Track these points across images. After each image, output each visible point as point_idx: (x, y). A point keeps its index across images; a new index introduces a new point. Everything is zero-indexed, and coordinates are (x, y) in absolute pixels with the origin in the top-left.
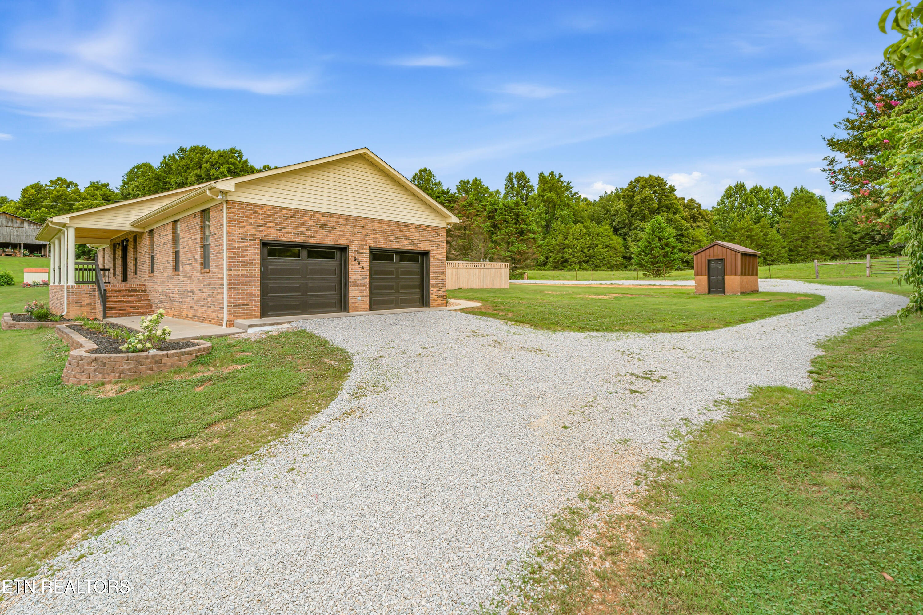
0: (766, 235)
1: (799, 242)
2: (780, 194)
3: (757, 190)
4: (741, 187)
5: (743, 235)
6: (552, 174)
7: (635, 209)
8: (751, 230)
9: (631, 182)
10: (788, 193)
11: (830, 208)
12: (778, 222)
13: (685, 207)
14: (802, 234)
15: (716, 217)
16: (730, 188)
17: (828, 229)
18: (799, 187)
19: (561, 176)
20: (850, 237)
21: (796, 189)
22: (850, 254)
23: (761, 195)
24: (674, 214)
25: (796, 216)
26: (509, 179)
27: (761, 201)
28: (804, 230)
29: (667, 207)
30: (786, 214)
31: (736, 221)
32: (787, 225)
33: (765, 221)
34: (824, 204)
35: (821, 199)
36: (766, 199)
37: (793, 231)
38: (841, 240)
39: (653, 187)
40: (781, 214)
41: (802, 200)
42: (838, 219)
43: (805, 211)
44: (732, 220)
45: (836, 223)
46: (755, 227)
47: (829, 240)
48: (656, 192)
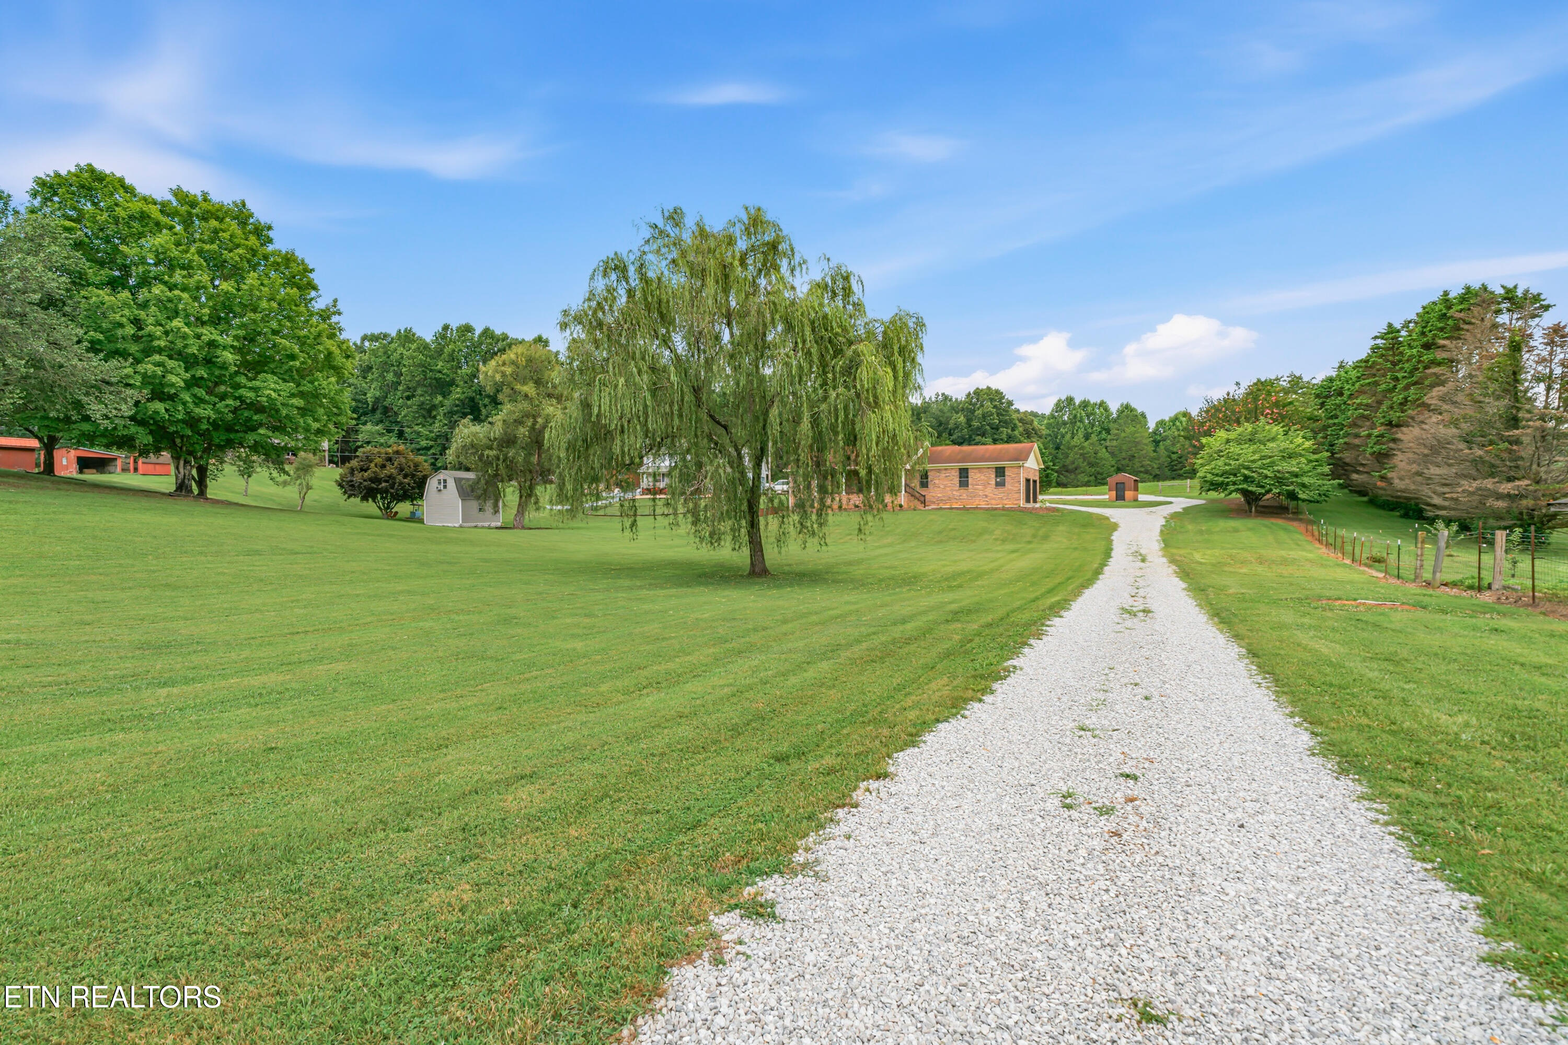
0: (1096, 453)
1: (1126, 462)
2: (1106, 410)
3: (1085, 404)
4: (1070, 400)
5: (1076, 453)
7: (976, 424)
8: (1083, 448)
10: (1114, 407)
11: (1151, 425)
12: (1105, 440)
13: (1021, 420)
14: (1130, 453)
15: (1048, 432)
16: (1060, 400)
17: (1151, 448)
18: (1124, 403)
20: (1169, 457)
21: (1121, 405)
22: (1169, 473)
23: (1089, 409)
24: (1013, 430)
25: (1123, 435)
27: (1088, 417)
28: (1130, 449)
29: (1006, 422)
30: (1114, 432)
31: (1068, 436)
32: (1115, 443)
33: (1094, 438)
34: (1146, 422)
35: (1143, 415)
36: (1094, 414)
37: (1121, 450)
38: (1162, 460)
39: (992, 400)
40: (1108, 431)
41: (1127, 417)
42: (1158, 438)
43: (1130, 430)
44: (1063, 436)
45: (1157, 443)
46: (1086, 444)
47: (1152, 459)
48: (995, 407)
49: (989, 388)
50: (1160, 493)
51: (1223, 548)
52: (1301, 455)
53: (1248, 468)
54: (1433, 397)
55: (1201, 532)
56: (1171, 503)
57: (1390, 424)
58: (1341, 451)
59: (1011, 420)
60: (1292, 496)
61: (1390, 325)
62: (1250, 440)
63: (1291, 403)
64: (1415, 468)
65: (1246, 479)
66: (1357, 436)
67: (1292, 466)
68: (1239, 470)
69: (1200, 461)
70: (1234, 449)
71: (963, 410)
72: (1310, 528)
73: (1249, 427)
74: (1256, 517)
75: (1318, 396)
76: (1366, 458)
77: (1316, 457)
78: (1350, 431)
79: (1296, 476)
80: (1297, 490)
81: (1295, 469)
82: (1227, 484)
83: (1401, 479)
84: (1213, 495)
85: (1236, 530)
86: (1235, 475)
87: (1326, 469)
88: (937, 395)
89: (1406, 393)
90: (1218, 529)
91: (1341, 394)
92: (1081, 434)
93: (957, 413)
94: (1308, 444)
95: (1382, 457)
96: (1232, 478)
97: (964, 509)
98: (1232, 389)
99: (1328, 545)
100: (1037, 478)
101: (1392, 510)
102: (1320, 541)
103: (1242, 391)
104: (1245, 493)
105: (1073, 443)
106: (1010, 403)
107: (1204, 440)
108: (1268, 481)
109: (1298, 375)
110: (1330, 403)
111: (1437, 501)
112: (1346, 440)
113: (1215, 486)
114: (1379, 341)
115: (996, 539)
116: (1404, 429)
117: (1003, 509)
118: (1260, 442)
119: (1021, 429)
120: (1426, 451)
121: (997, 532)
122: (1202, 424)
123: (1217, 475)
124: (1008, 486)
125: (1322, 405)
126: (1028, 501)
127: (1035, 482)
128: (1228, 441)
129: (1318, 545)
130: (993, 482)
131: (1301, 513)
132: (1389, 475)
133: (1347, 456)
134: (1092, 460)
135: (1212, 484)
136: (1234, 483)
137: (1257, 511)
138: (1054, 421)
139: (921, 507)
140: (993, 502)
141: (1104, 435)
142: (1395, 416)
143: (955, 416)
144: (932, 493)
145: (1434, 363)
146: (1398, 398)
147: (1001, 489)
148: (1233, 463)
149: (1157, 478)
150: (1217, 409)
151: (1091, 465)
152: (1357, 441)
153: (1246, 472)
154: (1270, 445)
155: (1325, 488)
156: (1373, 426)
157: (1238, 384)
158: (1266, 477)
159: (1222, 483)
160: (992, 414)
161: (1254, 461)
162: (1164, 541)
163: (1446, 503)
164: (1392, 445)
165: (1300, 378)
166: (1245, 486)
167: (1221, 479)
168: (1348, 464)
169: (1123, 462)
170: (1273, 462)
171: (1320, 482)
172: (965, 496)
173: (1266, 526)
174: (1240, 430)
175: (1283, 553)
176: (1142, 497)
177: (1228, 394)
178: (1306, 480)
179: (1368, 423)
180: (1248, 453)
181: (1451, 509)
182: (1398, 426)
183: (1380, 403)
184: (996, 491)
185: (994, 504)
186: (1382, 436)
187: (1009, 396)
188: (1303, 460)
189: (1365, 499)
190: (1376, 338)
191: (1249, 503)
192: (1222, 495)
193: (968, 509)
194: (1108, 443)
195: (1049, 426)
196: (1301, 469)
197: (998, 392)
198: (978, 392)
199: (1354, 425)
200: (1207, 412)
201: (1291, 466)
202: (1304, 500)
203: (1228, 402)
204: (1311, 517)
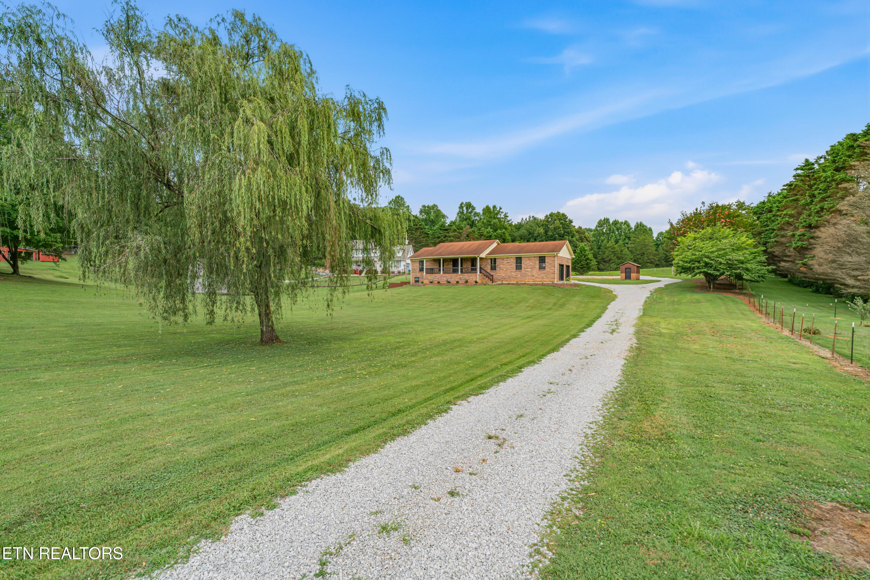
0: (622, 251)
1: (639, 256)
2: (628, 226)
3: (616, 223)
4: (607, 220)
5: (610, 251)
6: (494, 207)
7: (550, 233)
8: (614, 248)
9: (547, 215)
10: (633, 225)
11: (655, 235)
12: (627, 243)
13: (577, 232)
14: (642, 251)
15: (594, 239)
16: (601, 220)
17: (654, 248)
18: (639, 222)
19: (501, 209)
21: (637, 223)
22: (664, 263)
23: (618, 225)
24: (572, 237)
25: (638, 240)
26: (461, 207)
27: (618, 230)
28: (642, 249)
29: (568, 233)
30: (632, 239)
31: (605, 242)
32: (633, 245)
33: (621, 242)
34: (652, 233)
35: (650, 230)
36: (621, 228)
37: (636, 250)
38: (660, 255)
39: (560, 220)
40: (629, 238)
41: (640, 230)
42: (659, 243)
43: (642, 237)
44: (602, 241)
45: (657, 245)
46: (616, 246)
47: (655, 255)
48: (561, 223)
49: (558, 213)
50: (655, 275)
51: (685, 317)
52: (746, 249)
53: (708, 257)
54: (843, 206)
55: (673, 302)
56: (660, 281)
57: (810, 227)
58: (772, 247)
59: (571, 231)
60: (739, 277)
61: (807, 160)
62: (710, 238)
63: (738, 216)
64: (831, 257)
65: (707, 264)
66: (783, 236)
67: (740, 256)
68: (702, 258)
69: (676, 253)
70: (699, 244)
71: (543, 225)
72: (752, 300)
73: (709, 230)
74: (713, 291)
75: (755, 213)
76: (791, 252)
77: (755, 250)
78: (779, 233)
79: (742, 263)
80: (743, 272)
81: (742, 258)
82: (694, 268)
83: (820, 265)
84: (684, 276)
85: (698, 302)
86: (699, 262)
87: (763, 258)
88: (530, 217)
89: (822, 204)
90: (685, 301)
91: (771, 211)
92: (613, 240)
93: (539, 227)
94: (750, 241)
95: (802, 251)
96: (697, 264)
97: (517, 284)
98: (699, 206)
99: (767, 314)
100: (570, 264)
101: (805, 287)
102: (760, 312)
103: (706, 207)
104: (706, 274)
105: (608, 245)
106: (571, 222)
107: (679, 239)
108: (722, 266)
109: (742, 201)
110: (764, 217)
111: (850, 281)
112: (776, 239)
113: (685, 270)
114: (799, 172)
115: (528, 306)
116: (822, 229)
117: (542, 285)
118: (717, 239)
119: (577, 237)
120: (840, 245)
121: (531, 301)
122: (679, 229)
123: (686, 262)
124: (547, 269)
125: (758, 218)
126: (561, 278)
127: (568, 267)
128: (695, 239)
129: (759, 315)
130: (538, 266)
131: (745, 289)
132: (810, 262)
133: (777, 250)
134: (619, 255)
135: (683, 268)
136: (698, 268)
137: (714, 288)
138: (598, 233)
139: (490, 283)
140: (538, 280)
141: (627, 241)
142: (814, 220)
143: (538, 229)
144: (498, 274)
145: (843, 180)
146: (815, 208)
147: (542, 271)
148: (697, 253)
149: (657, 266)
150: (689, 219)
151: (618, 258)
152: (783, 240)
153: (707, 260)
154: (724, 241)
155: (763, 272)
156: (797, 228)
157: (703, 203)
158: (721, 263)
159: (690, 267)
160: (559, 228)
161: (712, 252)
162: (644, 309)
163: (858, 283)
164: (812, 241)
165: (744, 203)
166: (705, 270)
167: (689, 265)
168: (776, 256)
169: (638, 257)
170: (726, 253)
171: (759, 267)
172: (519, 276)
173: (720, 299)
174: (703, 231)
175: (732, 322)
176: (642, 277)
177: (697, 210)
178: (749, 266)
179: (792, 227)
180: (708, 247)
181: (860, 288)
182: (817, 227)
183: (800, 214)
184: (539, 273)
185: (538, 281)
186: (804, 235)
187: (570, 217)
188: (747, 252)
189: (786, 279)
190: (797, 169)
191: (709, 282)
192: (690, 276)
193: (519, 285)
194: (629, 246)
195: (594, 236)
196: (745, 258)
197: (563, 215)
198: (551, 215)
199: (781, 229)
200: (682, 222)
201: (738, 256)
202: (747, 280)
203: (697, 214)
204: (753, 293)
